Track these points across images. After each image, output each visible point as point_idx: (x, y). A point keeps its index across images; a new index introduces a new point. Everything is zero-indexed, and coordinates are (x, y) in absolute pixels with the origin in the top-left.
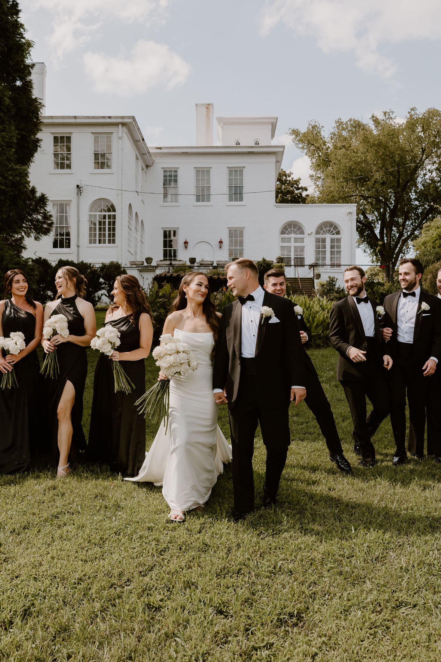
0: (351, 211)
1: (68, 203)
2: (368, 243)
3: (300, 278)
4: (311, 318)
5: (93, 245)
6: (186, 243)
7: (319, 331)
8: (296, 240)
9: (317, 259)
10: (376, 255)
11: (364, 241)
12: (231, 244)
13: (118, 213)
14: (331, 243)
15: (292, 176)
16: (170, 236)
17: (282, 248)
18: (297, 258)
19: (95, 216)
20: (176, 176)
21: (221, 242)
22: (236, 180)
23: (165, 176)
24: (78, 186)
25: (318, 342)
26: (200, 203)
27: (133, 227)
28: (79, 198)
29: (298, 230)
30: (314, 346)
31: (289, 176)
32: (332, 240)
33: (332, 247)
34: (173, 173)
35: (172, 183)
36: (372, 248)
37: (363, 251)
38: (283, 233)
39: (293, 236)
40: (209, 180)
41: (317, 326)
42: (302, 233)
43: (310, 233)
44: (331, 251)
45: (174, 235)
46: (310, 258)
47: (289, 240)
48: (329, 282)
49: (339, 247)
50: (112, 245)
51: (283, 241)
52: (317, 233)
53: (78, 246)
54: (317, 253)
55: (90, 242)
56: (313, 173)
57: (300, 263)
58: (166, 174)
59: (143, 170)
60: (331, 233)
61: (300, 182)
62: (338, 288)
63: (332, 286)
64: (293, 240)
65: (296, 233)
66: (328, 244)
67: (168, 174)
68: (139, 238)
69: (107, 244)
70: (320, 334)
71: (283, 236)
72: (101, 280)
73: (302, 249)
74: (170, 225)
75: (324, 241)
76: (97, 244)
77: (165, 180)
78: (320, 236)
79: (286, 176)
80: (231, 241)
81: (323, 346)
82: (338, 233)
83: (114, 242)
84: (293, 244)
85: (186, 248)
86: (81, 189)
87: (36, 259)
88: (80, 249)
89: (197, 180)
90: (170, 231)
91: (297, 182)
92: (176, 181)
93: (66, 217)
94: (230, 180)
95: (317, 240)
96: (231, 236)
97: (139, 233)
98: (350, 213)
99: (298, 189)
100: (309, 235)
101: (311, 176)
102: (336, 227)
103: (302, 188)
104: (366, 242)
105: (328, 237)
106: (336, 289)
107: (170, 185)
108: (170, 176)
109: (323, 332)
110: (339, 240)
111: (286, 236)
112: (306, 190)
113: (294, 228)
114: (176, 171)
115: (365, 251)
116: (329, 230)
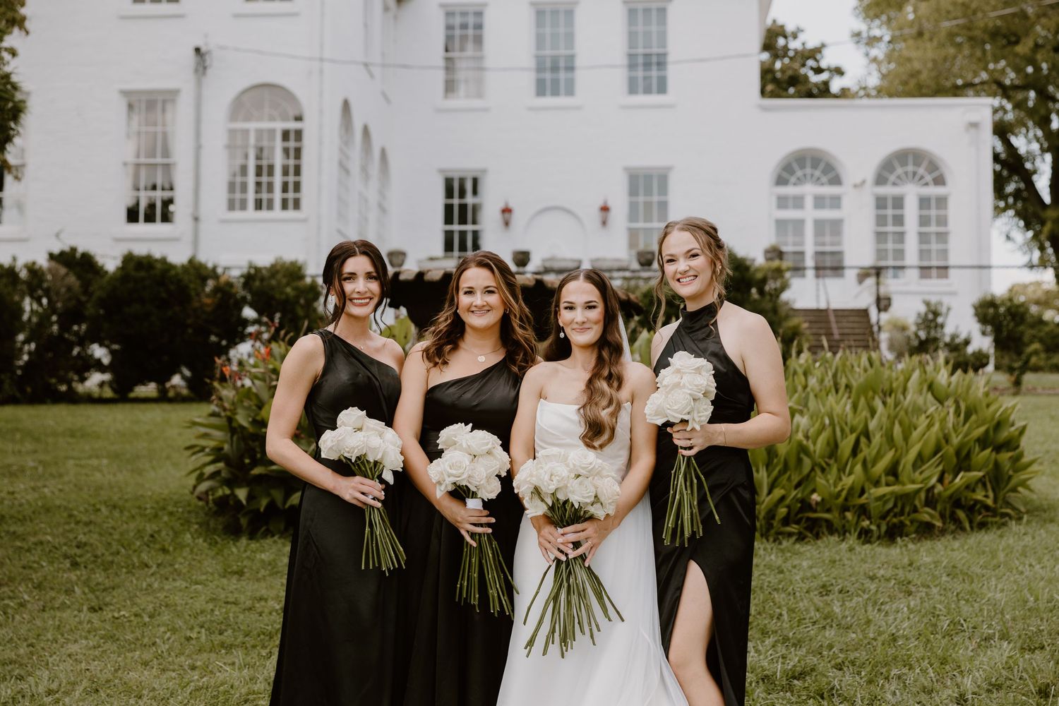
0: (974, 117)
1: (169, 97)
2: (1019, 214)
3: (835, 311)
4: (897, 430)
5: (238, 214)
6: (507, 211)
7: (929, 478)
8: (820, 202)
9: (881, 254)
10: (1042, 249)
11: (1007, 207)
12: (633, 216)
13: (308, 127)
14: (921, 207)
15: (802, 37)
16: (462, 194)
17: (781, 225)
18: (823, 253)
19: (246, 132)
20: (479, 27)
21: (605, 209)
22: (647, 35)
23: (449, 27)
24: (197, 50)
25: (926, 515)
26: (548, 101)
27: (355, 165)
28: (199, 84)
29: (825, 172)
30: (912, 529)
31: (795, 36)
32: (924, 202)
33: (924, 221)
34: (471, 20)
35: (470, 45)
36: (1028, 226)
37: (1004, 238)
38: (781, 181)
39: (809, 190)
40: (570, 37)
41: (920, 460)
42: (836, 181)
43: (858, 181)
44: (920, 234)
45: (475, 192)
46: (859, 251)
47: (798, 202)
48: (926, 314)
49: (942, 221)
50: (290, 213)
51: (782, 202)
52: (880, 180)
53: (196, 219)
54: (880, 237)
55: (231, 206)
56: (861, 26)
57: (830, 266)
58: (451, 21)
59: (386, 9)
60: (920, 179)
61: (825, 52)
62: (954, 337)
63: (936, 327)
64: (809, 202)
65: (818, 181)
66: (911, 212)
67: (457, 21)
68: (372, 194)
69: (277, 212)
70: (933, 487)
71: (783, 190)
72: (248, 313)
73: (836, 227)
74: (462, 164)
75: (899, 202)
76: (251, 212)
77: (449, 39)
78: (888, 190)
79: (785, 37)
80: (633, 208)
81: (943, 532)
82: (940, 181)
83: (297, 204)
84: (809, 214)
85: (507, 224)
86: (207, 57)
87: (62, 253)
88: (203, 226)
89: (540, 41)
90: (462, 181)
91: (814, 53)
92: (479, 40)
93: (165, 135)
94: (632, 37)
95: (881, 203)
96: (633, 191)
97: (374, 184)
98: (974, 125)
99: (818, 71)
100: (855, 186)
101: (857, 35)
102: (933, 166)
103: (829, 69)
104: (1011, 212)
105: (911, 193)
106: (947, 339)
107: (462, 49)
108: (464, 26)
109: (941, 480)
110: (942, 202)
111: (789, 190)
112: (839, 72)
113: (815, 166)
114: (479, 14)
115: (1008, 238)
116: (915, 174)
